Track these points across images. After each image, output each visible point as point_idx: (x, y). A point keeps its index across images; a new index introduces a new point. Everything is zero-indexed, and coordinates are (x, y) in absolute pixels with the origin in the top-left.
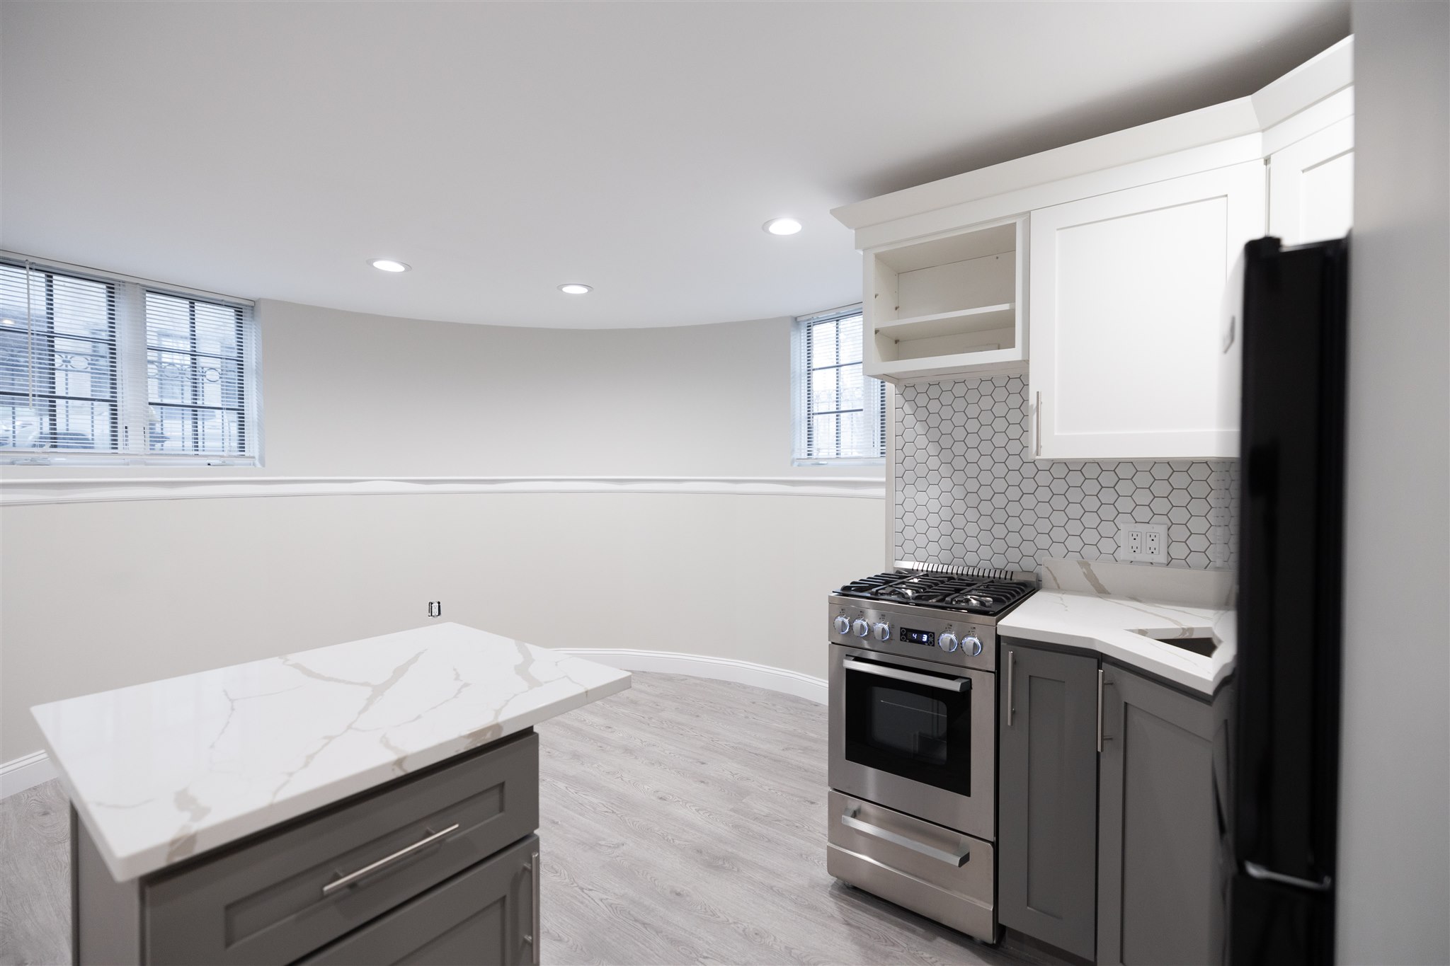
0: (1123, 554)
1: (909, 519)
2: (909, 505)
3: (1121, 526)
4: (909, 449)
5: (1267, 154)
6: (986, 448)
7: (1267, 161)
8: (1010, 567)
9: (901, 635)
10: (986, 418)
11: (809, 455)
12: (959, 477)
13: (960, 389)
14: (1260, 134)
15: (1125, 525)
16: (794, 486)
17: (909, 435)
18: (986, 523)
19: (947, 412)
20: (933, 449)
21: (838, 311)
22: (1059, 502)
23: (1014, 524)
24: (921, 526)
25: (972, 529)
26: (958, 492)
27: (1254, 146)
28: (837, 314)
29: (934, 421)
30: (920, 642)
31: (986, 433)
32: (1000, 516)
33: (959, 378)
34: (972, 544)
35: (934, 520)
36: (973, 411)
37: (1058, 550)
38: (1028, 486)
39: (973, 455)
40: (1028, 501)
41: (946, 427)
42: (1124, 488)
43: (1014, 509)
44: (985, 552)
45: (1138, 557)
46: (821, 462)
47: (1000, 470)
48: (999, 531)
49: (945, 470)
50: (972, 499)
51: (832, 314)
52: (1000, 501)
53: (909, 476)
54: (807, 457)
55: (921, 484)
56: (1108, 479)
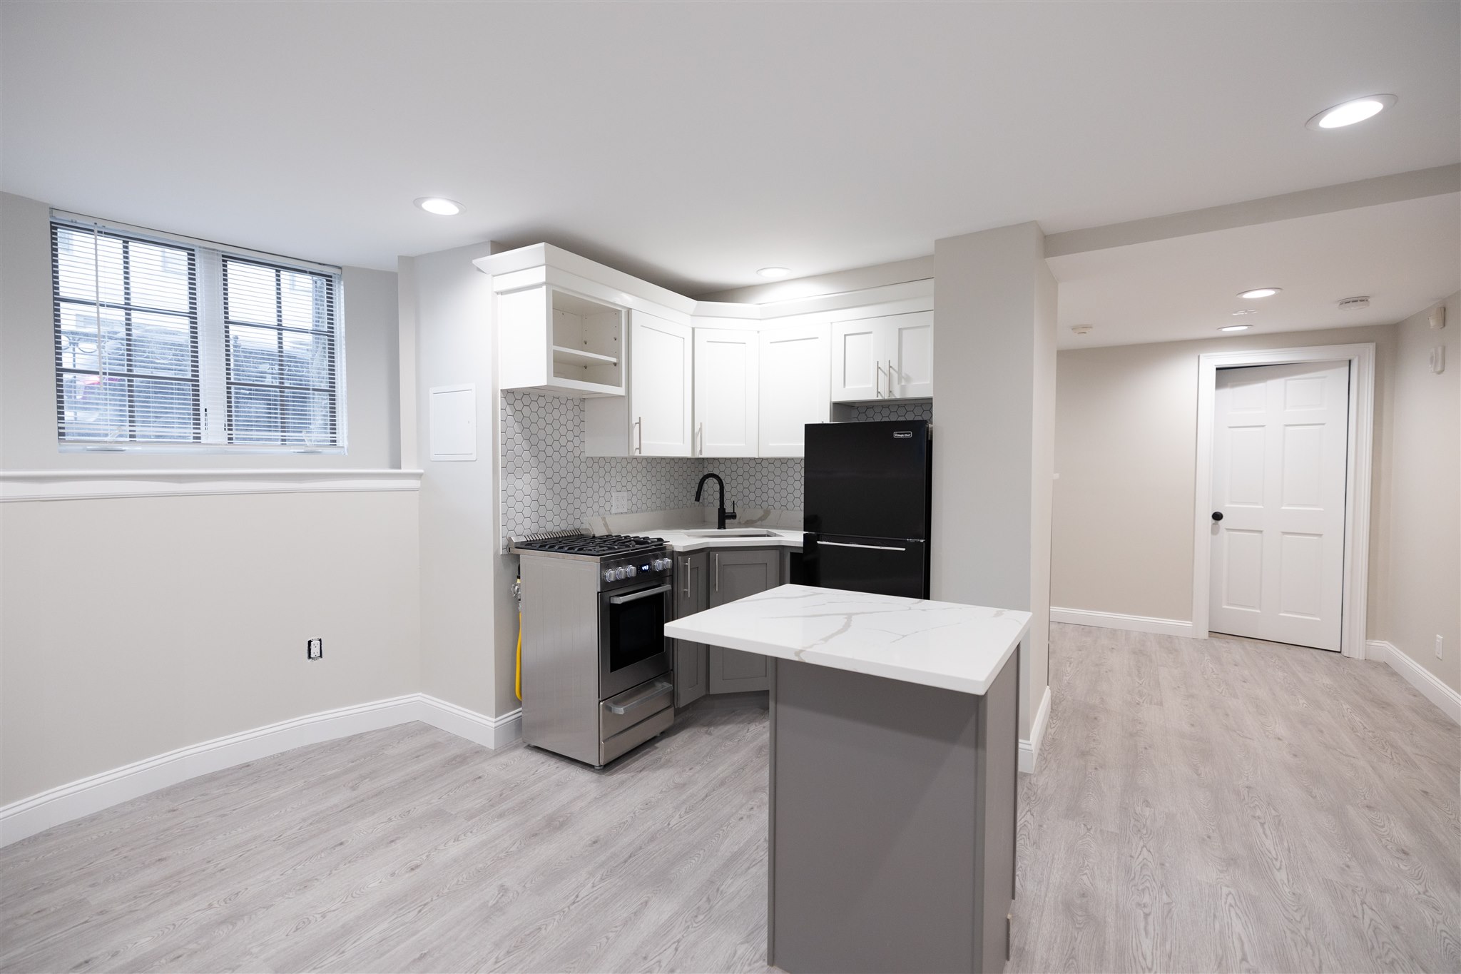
1: (511, 501)
2: (511, 491)
4: (510, 444)
6: (557, 446)
10: (556, 425)
12: (542, 467)
15: (614, 494)
17: (510, 432)
18: (557, 499)
19: (534, 417)
20: (526, 445)
22: (590, 482)
23: (570, 498)
24: (519, 507)
26: (542, 478)
27: (687, 321)
29: (526, 422)
31: (556, 435)
32: (564, 493)
34: (549, 515)
35: (527, 501)
37: (590, 512)
38: (577, 472)
40: (577, 482)
41: (534, 428)
42: (613, 472)
44: (557, 520)
48: (563, 504)
49: (534, 462)
50: (549, 483)
52: (563, 483)
53: (511, 466)
55: (518, 472)
56: (607, 467)
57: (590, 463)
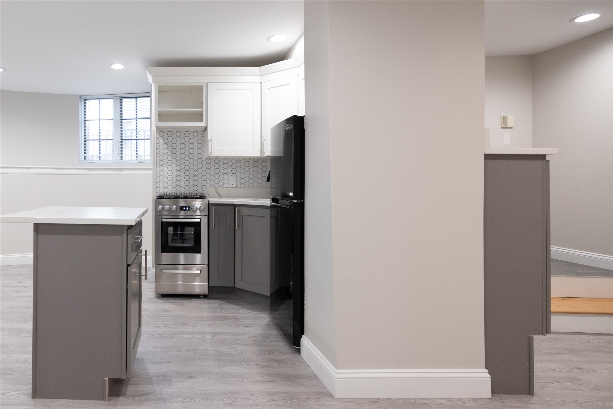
0: (225, 185)
1: (161, 178)
2: (161, 173)
3: (225, 177)
4: (161, 153)
5: (261, 82)
6: (187, 153)
7: (261, 83)
8: (195, 192)
9: (180, 208)
10: (187, 144)
11: (85, 158)
12: (179, 163)
13: (178, 134)
14: (259, 76)
15: (226, 178)
16: (90, 170)
17: (161, 148)
18: (187, 178)
19: (174, 141)
20: (169, 154)
21: (100, 96)
22: (208, 171)
23: (196, 178)
24: (166, 180)
25: (183, 180)
26: (178, 168)
27: (257, 79)
28: (99, 97)
29: (170, 144)
30: (186, 210)
31: (187, 148)
32: (191, 176)
33: (179, 130)
34: (183, 185)
35: (170, 178)
36: (183, 141)
37: (208, 185)
38: (200, 166)
39: (183, 156)
40: (200, 171)
41: (174, 146)
42: (225, 166)
43: (195, 173)
44: (187, 188)
45: (229, 186)
46: (94, 162)
47: (191, 161)
48: (191, 180)
49: (174, 161)
50: (183, 171)
51: (97, 97)
52: (191, 171)
53: (161, 163)
54: (84, 159)
55: (166, 165)
56: (221, 164)
57: (209, 161)
